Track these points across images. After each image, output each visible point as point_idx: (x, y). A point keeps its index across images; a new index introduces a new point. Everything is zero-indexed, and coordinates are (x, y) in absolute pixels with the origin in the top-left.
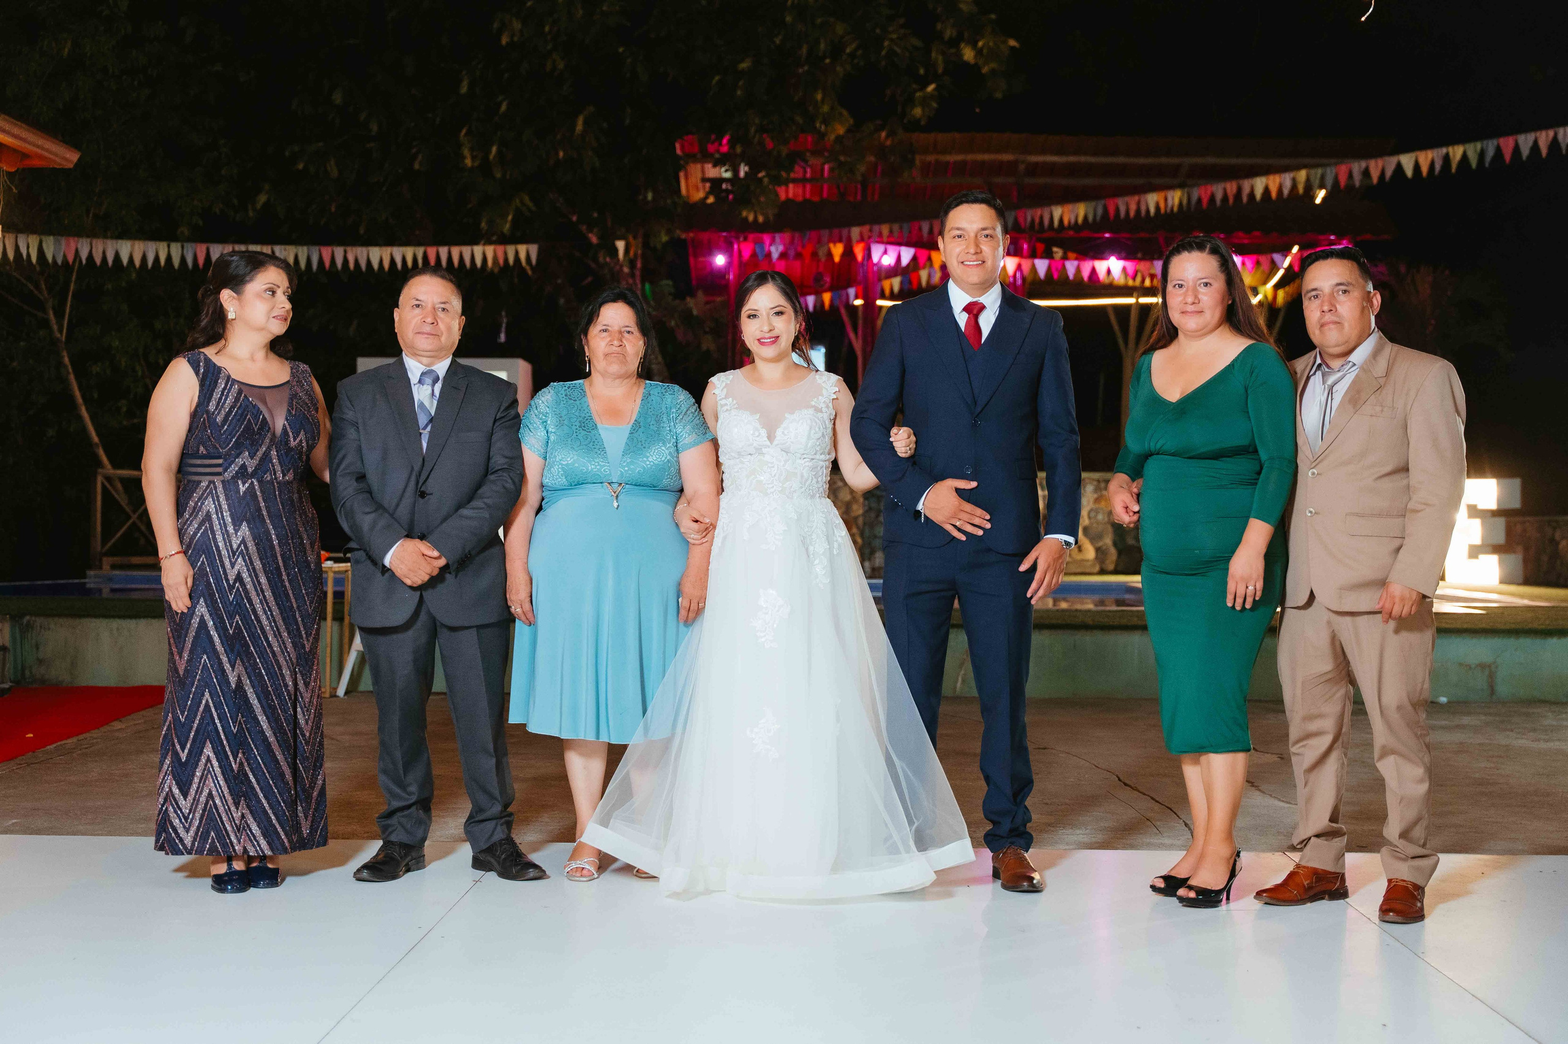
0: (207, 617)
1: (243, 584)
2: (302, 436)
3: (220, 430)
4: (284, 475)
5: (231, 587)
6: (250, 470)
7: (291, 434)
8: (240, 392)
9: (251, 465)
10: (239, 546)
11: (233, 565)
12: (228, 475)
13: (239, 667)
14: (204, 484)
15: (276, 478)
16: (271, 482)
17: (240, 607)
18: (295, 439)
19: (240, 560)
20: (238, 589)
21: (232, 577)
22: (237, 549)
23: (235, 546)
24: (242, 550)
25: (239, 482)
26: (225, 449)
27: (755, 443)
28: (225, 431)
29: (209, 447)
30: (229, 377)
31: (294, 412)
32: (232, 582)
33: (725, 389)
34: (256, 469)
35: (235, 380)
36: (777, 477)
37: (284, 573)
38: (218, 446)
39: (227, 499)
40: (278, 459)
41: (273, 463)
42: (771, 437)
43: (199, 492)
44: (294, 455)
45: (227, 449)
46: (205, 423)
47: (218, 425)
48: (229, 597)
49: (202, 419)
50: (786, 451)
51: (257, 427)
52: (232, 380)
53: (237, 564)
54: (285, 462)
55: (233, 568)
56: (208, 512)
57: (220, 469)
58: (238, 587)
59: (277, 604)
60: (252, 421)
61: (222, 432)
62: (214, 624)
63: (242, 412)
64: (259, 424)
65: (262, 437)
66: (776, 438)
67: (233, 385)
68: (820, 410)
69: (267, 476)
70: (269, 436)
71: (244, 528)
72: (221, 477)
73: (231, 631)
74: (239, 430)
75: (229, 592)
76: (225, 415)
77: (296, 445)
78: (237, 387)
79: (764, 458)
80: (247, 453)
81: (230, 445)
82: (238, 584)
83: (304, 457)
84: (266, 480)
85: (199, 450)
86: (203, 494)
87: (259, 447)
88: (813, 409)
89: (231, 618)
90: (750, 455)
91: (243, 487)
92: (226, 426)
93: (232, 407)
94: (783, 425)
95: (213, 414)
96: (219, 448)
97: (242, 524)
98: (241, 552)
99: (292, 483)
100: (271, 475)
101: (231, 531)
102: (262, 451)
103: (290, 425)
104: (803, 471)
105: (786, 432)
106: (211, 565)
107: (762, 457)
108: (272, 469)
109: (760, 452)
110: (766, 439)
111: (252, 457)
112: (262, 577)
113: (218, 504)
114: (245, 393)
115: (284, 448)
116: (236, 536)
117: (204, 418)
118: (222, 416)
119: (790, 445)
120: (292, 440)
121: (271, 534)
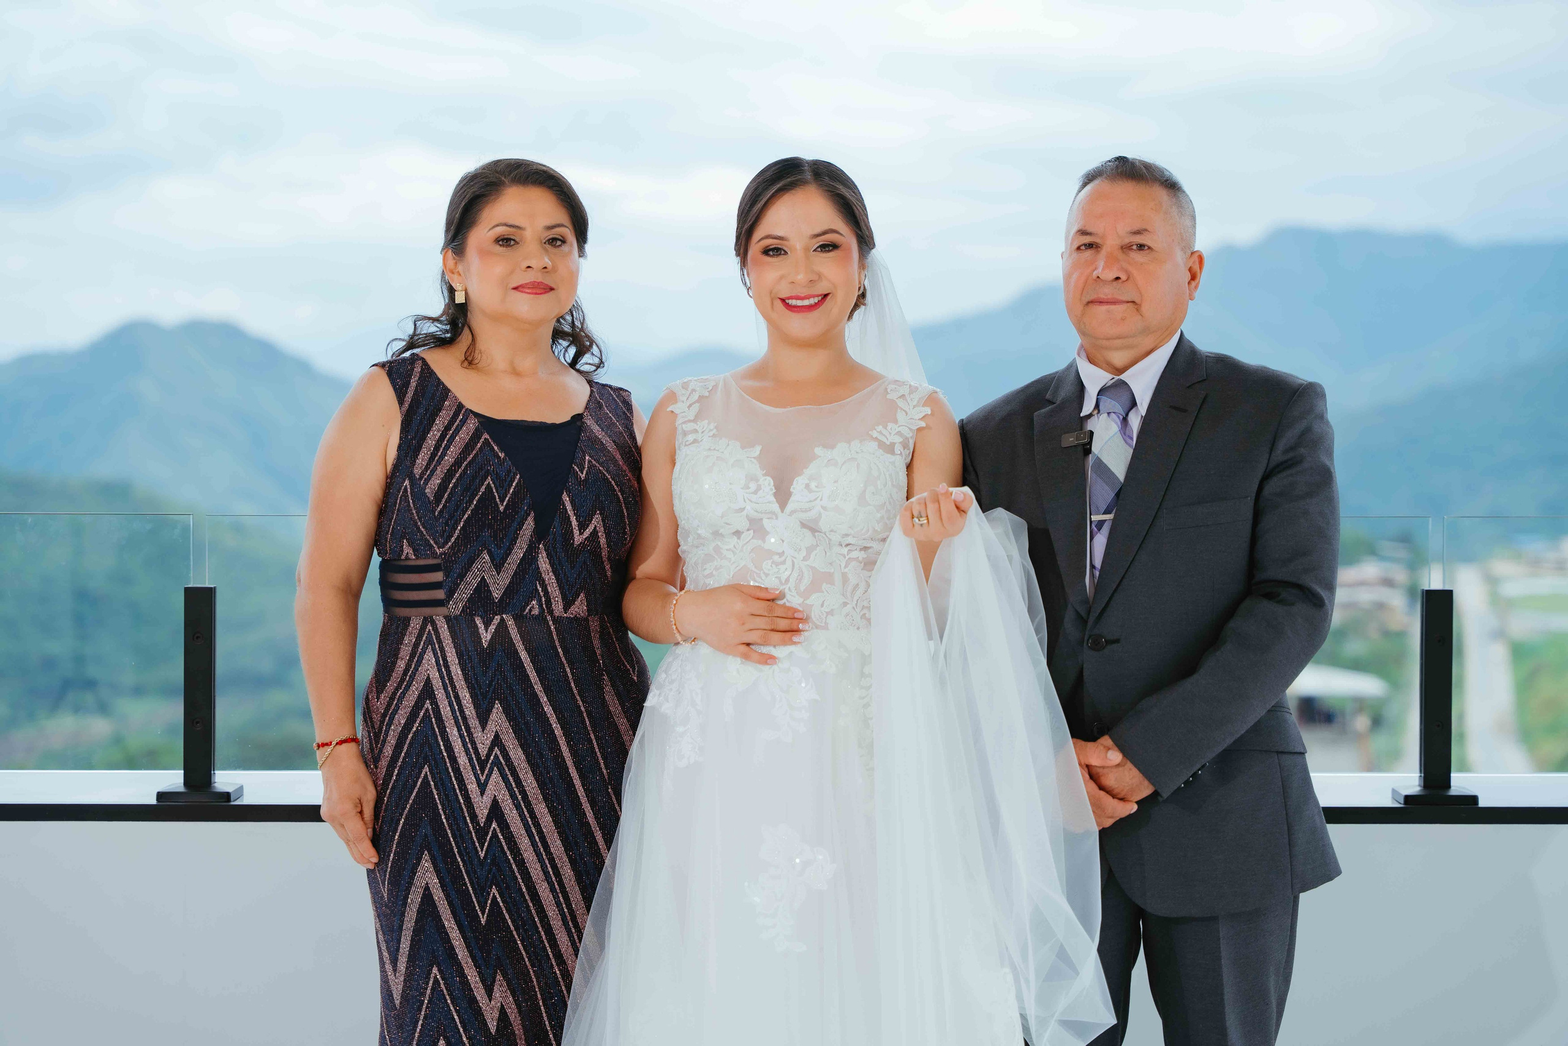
0: (438, 895)
1: (504, 826)
2: (596, 521)
3: (434, 511)
4: (567, 605)
5: (482, 833)
6: (497, 595)
7: (573, 519)
8: (476, 436)
9: (499, 582)
10: (491, 750)
11: (482, 787)
12: (456, 607)
13: (500, 991)
14: (415, 624)
15: (551, 612)
16: (541, 618)
17: (499, 870)
18: (582, 527)
19: (496, 777)
20: (494, 834)
21: (482, 813)
22: (488, 756)
23: (483, 751)
24: (496, 757)
25: (478, 621)
26: (444, 547)
27: (748, 507)
28: (441, 512)
29: (418, 545)
30: (460, 406)
31: (584, 475)
32: (482, 821)
33: (697, 405)
34: (509, 591)
35: (471, 411)
36: (792, 583)
37: (584, 800)
38: (432, 542)
39: (460, 655)
40: (554, 572)
41: (544, 581)
42: (782, 495)
43: (409, 639)
44: (585, 563)
45: (448, 546)
46: (408, 496)
47: (429, 498)
48: (477, 852)
49: (403, 488)
50: (811, 527)
51: (505, 504)
52: (462, 412)
53: (490, 786)
54: (568, 578)
55: (482, 793)
56: (428, 682)
57: (440, 594)
58: (494, 829)
59: (573, 862)
60: (494, 491)
61: (437, 513)
62: (450, 904)
63: (476, 472)
64: (510, 498)
65: (515, 524)
66: (792, 498)
67: (463, 422)
68: (890, 449)
69: (533, 607)
70: (530, 524)
71: (497, 715)
72: (443, 610)
73: (483, 917)
74: (467, 509)
75: (479, 843)
76: (442, 479)
77: (585, 542)
78: (472, 424)
79: (764, 540)
80: (487, 557)
81: (453, 539)
82: (494, 825)
83: (608, 567)
84: (532, 617)
85: (402, 551)
86: (416, 645)
87: (510, 545)
88: (874, 444)
89: (482, 892)
90: (738, 533)
91: (487, 632)
92: (444, 500)
93: (457, 463)
94: (808, 472)
95: (421, 478)
96: (434, 545)
97: (493, 707)
98: (497, 762)
99: (586, 620)
100: (541, 605)
101: (474, 722)
102: (518, 553)
103: (572, 502)
104: (846, 570)
105: (813, 485)
106: (440, 787)
107: (760, 542)
108: (542, 594)
109: (757, 527)
110: (773, 499)
111: (498, 566)
112: (541, 810)
113: (443, 665)
114: (486, 436)
115: (563, 549)
116: (483, 731)
117: (406, 486)
118: (436, 481)
119: (820, 514)
120: (576, 532)
121: (551, 725)
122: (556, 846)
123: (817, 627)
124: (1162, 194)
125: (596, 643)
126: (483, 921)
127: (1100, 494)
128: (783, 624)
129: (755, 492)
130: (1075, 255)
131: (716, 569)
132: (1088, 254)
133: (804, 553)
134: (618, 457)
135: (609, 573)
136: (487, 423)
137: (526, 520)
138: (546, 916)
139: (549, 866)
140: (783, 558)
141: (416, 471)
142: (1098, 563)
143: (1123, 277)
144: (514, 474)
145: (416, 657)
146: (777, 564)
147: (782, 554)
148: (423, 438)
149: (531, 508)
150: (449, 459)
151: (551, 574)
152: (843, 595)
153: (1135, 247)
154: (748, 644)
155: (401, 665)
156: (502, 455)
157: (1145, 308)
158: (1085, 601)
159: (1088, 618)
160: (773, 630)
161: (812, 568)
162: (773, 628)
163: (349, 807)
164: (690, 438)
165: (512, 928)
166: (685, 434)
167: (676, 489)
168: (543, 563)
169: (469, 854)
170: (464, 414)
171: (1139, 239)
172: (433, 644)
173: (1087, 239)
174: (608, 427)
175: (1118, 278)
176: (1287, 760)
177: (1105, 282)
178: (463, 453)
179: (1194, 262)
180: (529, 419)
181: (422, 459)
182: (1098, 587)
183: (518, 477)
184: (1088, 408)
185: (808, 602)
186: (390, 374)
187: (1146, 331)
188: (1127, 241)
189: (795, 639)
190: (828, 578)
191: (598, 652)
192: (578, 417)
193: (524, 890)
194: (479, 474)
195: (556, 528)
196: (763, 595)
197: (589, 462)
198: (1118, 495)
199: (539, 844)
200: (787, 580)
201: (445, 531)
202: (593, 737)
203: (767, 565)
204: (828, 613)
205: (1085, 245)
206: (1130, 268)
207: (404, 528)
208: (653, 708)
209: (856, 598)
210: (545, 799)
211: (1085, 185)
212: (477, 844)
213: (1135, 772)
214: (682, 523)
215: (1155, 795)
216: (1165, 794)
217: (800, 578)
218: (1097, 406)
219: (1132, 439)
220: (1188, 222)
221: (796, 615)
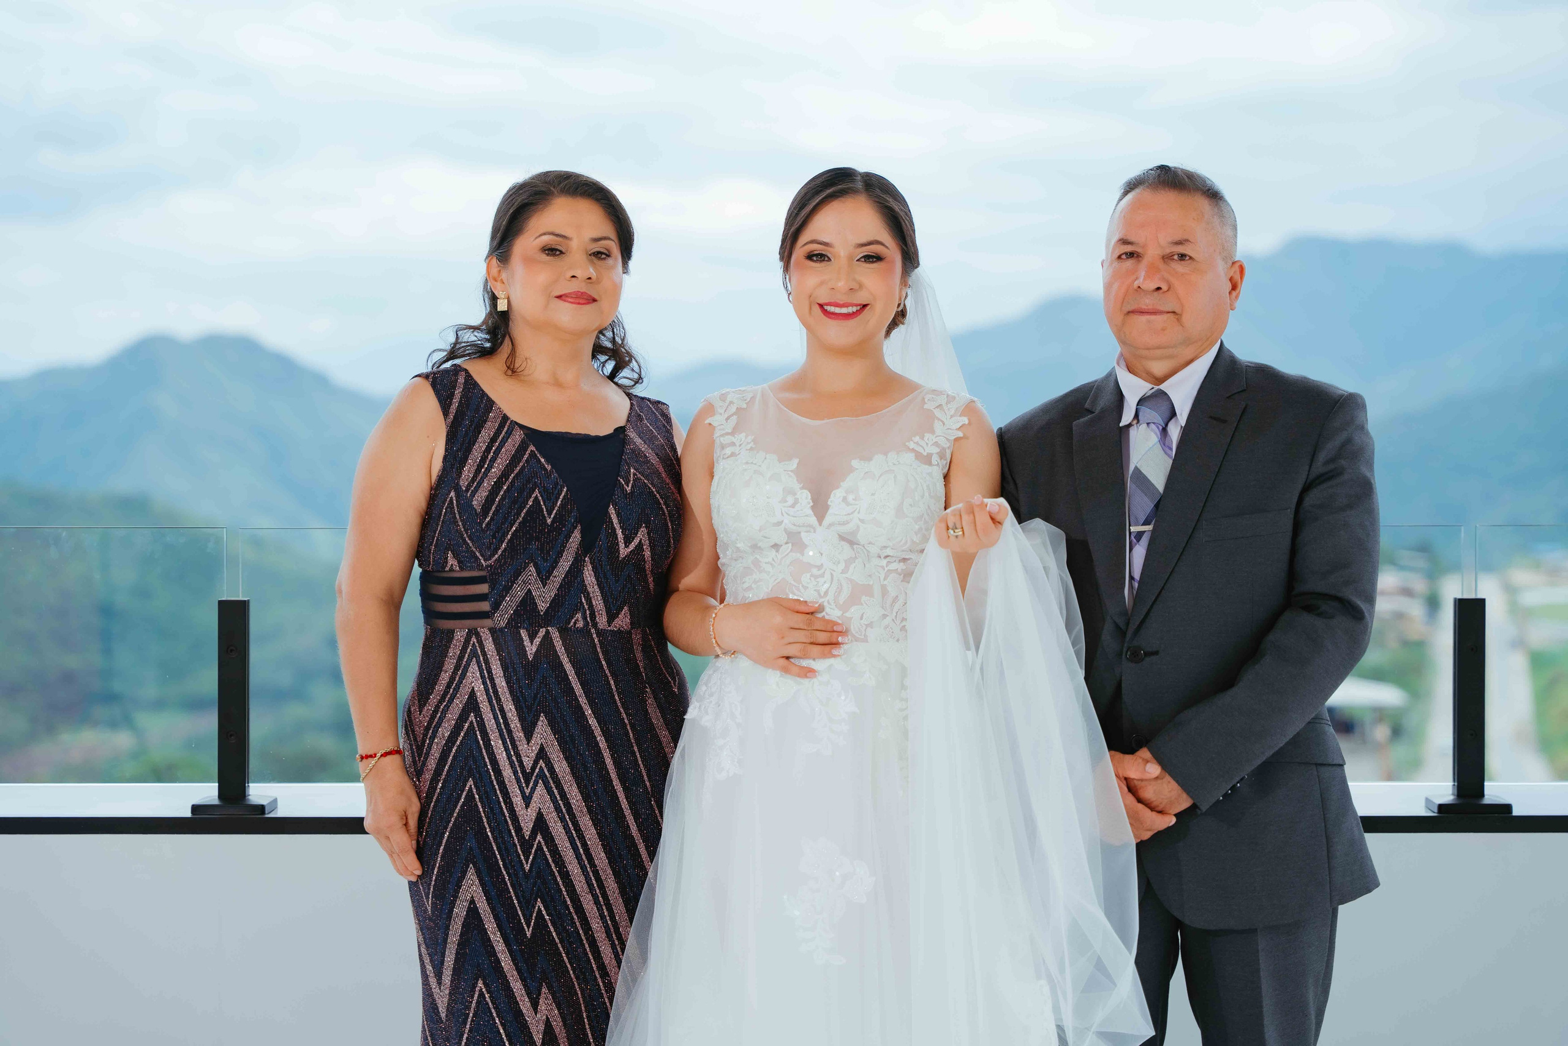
0: (483, 906)
1: (549, 839)
2: (642, 535)
3: (481, 524)
4: (611, 618)
5: (526, 845)
6: (542, 606)
7: (619, 531)
8: (522, 448)
9: (545, 595)
10: (536, 762)
11: (527, 800)
12: (501, 619)
13: (547, 1005)
14: (460, 636)
15: (595, 625)
16: (585, 631)
17: (544, 882)
18: (628, 541)
19: (540, 789)
20: (540, 847)
21: (527, 827)
22: (533, 768)
23: (528, 763)
25: (524, 633)
26: (490, 559)
27: (786, 521)
28: (489, 524)
29: (463, 557)
30: (505, 418)
31: (630, 488)
32: (527, 834)
33: (735, 417)
34: (555, 603)
35: (516, 423)
36: (831, 596)
37: (627, 812)
38: (478, 554)
39: (505, 668)
40: (599, 585)
41: (588, 594)
42: (820, 508)
43: (454, 651)
44: (629, 576)
45: (494, 558)
46: (454, 508)
47: (476, 510)
48: (522, 865)
49: (448, 500)
50: (849, 540)
51: (552, 516)
52: (508, 424)
53: (535, 798)
54: (612, 591)
55: (527, 806)
56: (472, 694)
57: (485, 606)
58: (539, 842)
59: (616, 874)
60: (542, 503)
61: (484, 526)
62: (496, 917)
63: (523, 484)
64: (557, 511)
65: (562, 537)
66: (830, 511)
67: (509, 434)
68: (927, 460)
69: (577, 620)
70: (576, 536)
71: (542, 727)
72: (488, 622)
73: (529, 931)
74: (515, 521)
75: (524, 856)
76: (490, 491)
77: (630, 555)
78: (518, 436)
79: (803, 555)
80: (533, 569)
81: (500, 552)
82: (539, 838)
83: (651, 580)
84: (577, 630)
85: (447, 563)
86: (460, 658)
87: (556, 558)
88: (912, 455)
89: (528, 906)
90: (776, 546)
91: (532, 644)
92: (491, 512)
93: (505, 475)
94: (846, 484)
95: (467, 490)
96: (480, 558)
97: (538, 720)
98: (541, 775)
99: (630, 633)
100: (585, 618)
101: (519, 735)
102: (565, 564)
103: (618, 515)
104: (885, 582)
105: (851, 497)
106: (485, 800)
107: (799, 555)
108: (586, 607)
109: (795, 540)
110: (810, 512)
111: (544, 577)
112: (586, 822)
113: (488, 678)
114: (532, 448)
115: (608, 562)
116: (528, 744)
117: (452, 497)
118: (483, 494)
119: (858, 527)
120: (622, 545)
121: (596, 738)
122: (601, 858)
123: (857, 640)
124: (1204, 204)
125: (639, 655)
126: (528, 934)
127: (1140, 505)
128: (822, 637)
129: (793, 506)
130: (1116, 264)
131: (755, 582)
132: (1129, 263)
133: (842, 566)
134: (661, 469)
135: (651, 586)
136: (532, 435)
137: (573, 533)
138: (590, 929)
139: (593, 878)
140: (821, 571)
141: (461, 483)
142: (1137, 575)
143: (1164, 287)
144: (561, 486)
145: (461, 669)
146: (816, 577)
147: (819, 567)
148: (468, 451)
149: (579, 521)
150: (496, 471)
151: (596, 587)
152: (883, 607)
153: (1176, 257)
154: (788, 658)
155: (445, 677)
156: (549, 468)
157: (1185, 318)
158: (1124, 613)
159: (1127, 628)
160: (812, 643)
161: (851, 581)
162: (812, 641)
163: (395, 820)
164: (728, 451)
165: (557, 940)
166: (723, 447)
167: (714, 502)
168: (589, 576)
169: (514, 866)
170: (509, 426)
171: (1181, 249)
172: (477, 657)
173: (1129, 248)
174: (650, 440)
175: (1159, 289)
176: (1326, 772)
177: (1146, 292)
178: (510, 465)
179: (1235, 272)
180: (574, 431)
181: (468, 472)
182: (1137, 598)
183: (565, 490)
184: (1127, 418)
185: (847, 615)
186: (434, 385)
187: (1187, 342)
188: (1168, 251)
189: (835, 652)
190: (867, 590)
191: (641, 664)
192: (620, 430)
193: (569, 903)
194: (527, 486)
195: (602, 542)
196: (803, 608)
197: (634, 474)
198: (1157, 506)
199: (584, 857)
200: (826, 593)
201: (492, 543)
202: (636, 749)
203: (805, 578)
204: (867, 626)
205: (1126, 254)
206: (1173, 280)
207: (449, 540)
208: (693, 720)
209: (896, 609)
210: (590, 811)
211: (1126, 193)
212: (522, 857)
213: (1174, 785)
214: (721, 536)
215: (1194, 808)
216: (1204, 807)
217: (840, 590)
218: (1136, 416)
219: (1171, 449)
220: (1230, 233)
221: (835, 628)
